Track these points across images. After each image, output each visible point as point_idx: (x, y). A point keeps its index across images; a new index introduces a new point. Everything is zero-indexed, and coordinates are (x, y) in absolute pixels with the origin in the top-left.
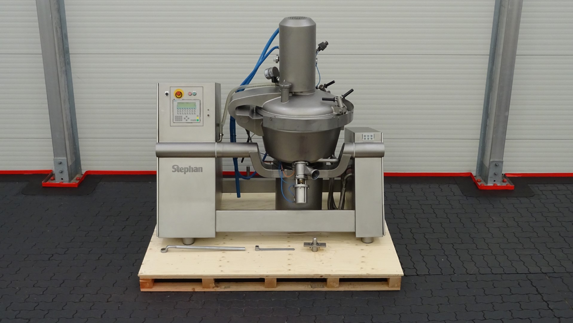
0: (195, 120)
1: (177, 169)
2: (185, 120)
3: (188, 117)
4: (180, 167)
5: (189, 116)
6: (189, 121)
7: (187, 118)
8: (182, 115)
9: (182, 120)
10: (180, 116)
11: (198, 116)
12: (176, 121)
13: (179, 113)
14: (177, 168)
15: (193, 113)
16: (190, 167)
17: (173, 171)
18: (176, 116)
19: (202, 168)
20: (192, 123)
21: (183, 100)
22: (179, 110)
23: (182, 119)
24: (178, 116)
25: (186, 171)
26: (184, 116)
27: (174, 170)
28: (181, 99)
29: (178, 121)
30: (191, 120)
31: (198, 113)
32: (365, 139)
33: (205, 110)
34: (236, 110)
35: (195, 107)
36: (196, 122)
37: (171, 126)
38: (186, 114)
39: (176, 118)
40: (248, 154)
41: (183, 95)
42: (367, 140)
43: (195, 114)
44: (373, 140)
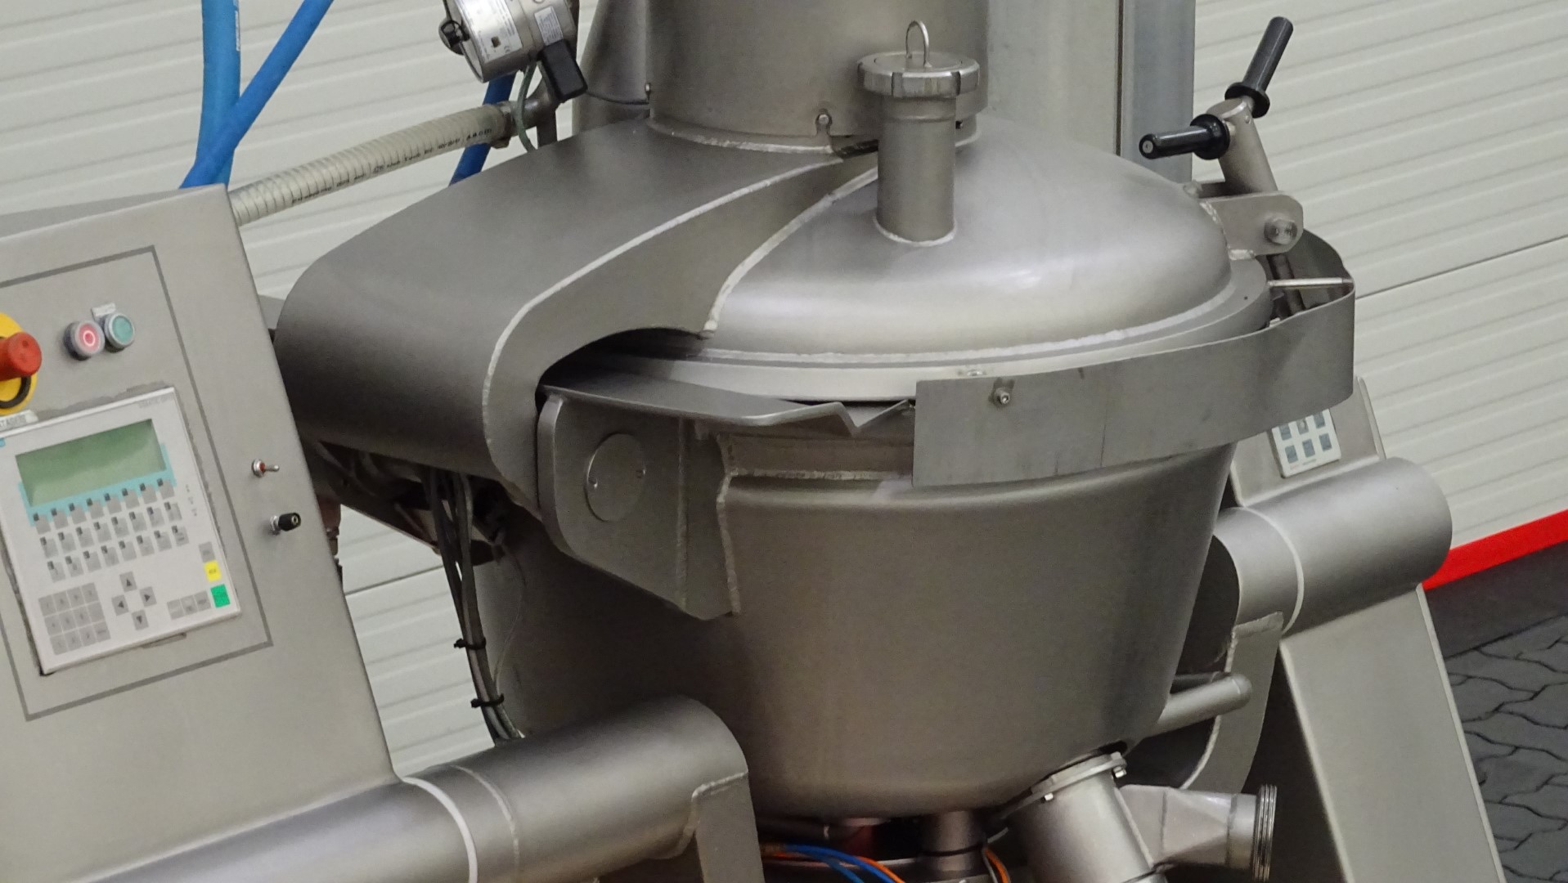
0: (203, 602)
2: (118, 589)
3: (141, 582)
5: (144, 570)
6: (162, 624)
7: (134, 602)
8: (85, 576)
9: (103, 633)
10: (76, 595)
11: (207, 554)
12: (59, 647)
13: (59, 559)
15: (166, 528)
18: (45, 604)
20: (183, 635)
21: (44, 416)
22: (52, 535)
23: (98, 613)
24: (61, 600)
26: (107, 582)
28: (26, 412)
29: (74, 643)
30: (171, 604)
31: (201, 526)
32: (1292, 455)
33: (237, 472)
34: (541, 399)
35: (162, 466)
36: (215, 613)
37: (30, 718)
38: (112, 560)
39: (52, 626)
40: (679, 806)
41: (34, 378)
42: (1303, 463)
43: (182, 538)
44: (1335, 453)
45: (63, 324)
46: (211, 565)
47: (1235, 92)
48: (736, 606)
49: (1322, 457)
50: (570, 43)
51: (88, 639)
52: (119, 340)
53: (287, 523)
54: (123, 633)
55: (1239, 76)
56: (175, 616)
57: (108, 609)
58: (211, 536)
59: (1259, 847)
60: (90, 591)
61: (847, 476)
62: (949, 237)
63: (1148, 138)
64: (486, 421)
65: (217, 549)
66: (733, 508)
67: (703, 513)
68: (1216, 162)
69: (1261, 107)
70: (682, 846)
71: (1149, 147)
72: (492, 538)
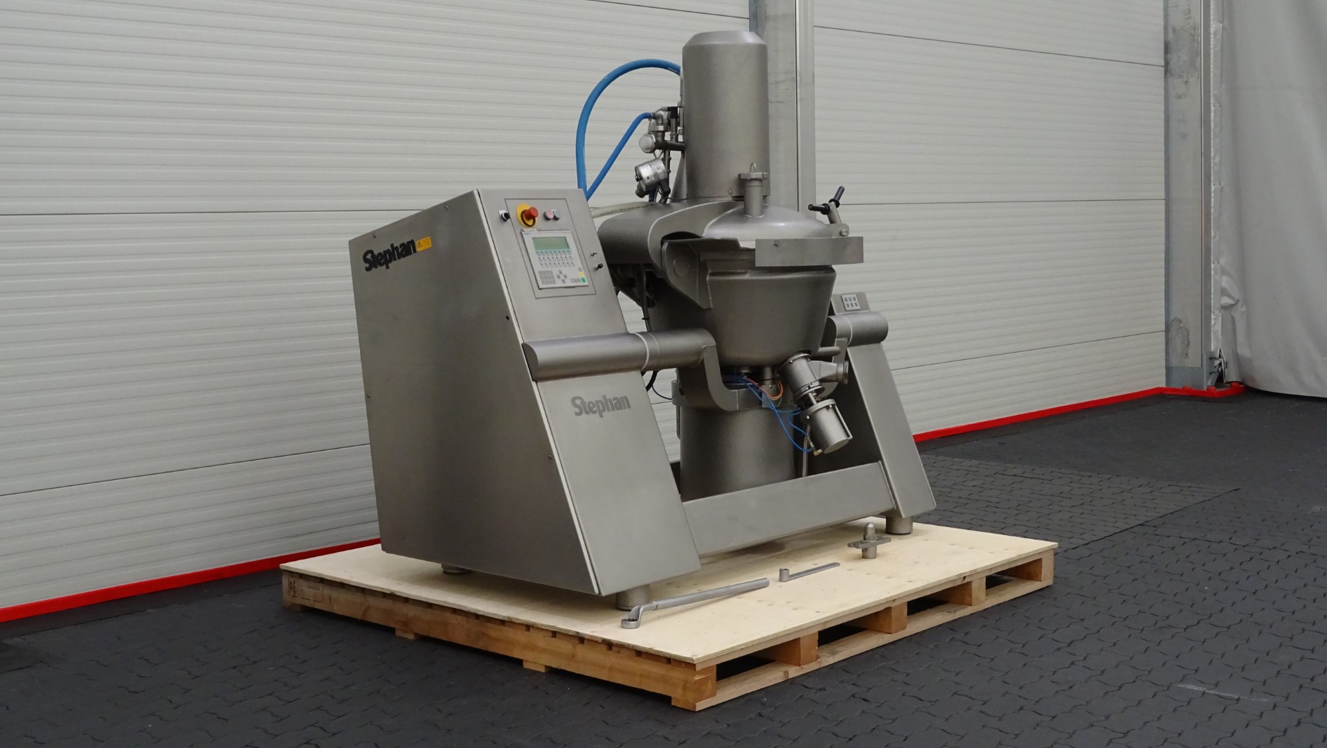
0: (579, 281)
1: (584, 408)
2: (558, 273)
3: (564, 273)
4: (587, 400)
5: (565, 270)
6: (569, 283)
7: (562, 277)
8: (549, 269)
9: (554, 282)
10: (547, 272)
11: (580, 270)
12: (543, 283)
13: (543, 263)
14: (581, 403)
15: (570, 262)
16: (604, 397)
17: (577, 414)
18: (540, 273)
19: (626, 398)
20: (574, 287)
21: (539, 230)
22: (542, 256)
23: (553, 278)
24: (544, 272)
25: (601, 408)
26: (555, 271)
27: (578, 411)
28: (536, 229)
29: (547, 283)
30: (571, 279)
31: (578, 263)
32: (848, 306)
33: (588, 254)
34: (662, 244)
35: (568, 247)
36: (582, 284)
37: (536, 298)
38: (556, 266)
39: (541, 278)
40: (699, 352)
41: (536, 218)
42: (850, 308)
43: (574, 265)
44: (858, 307)
45: (544, 212)
46: (580, 273)
47: (831, 201)
48: (712, 306)
49: (855, 308)
50: (667, 180)
51: (551, 283)
52: (558, 216)
53: (600, 266)
54: (559, 283)
55: (833, 197)
56: (572, 282)
57: (556, 277)
58: (580, 266)
59: (845, 374)
60: (551, 272)
61: (739, 271)
62: (762, 216)
63: (810, 205)
64: (649, 246)
65: (582, 269)
66: (711, 281)
67: (703, 281)
68: (826, 216)
69: (838, 205)
70: (700, 361)
71: (811, 207)
72: (651, 295)
